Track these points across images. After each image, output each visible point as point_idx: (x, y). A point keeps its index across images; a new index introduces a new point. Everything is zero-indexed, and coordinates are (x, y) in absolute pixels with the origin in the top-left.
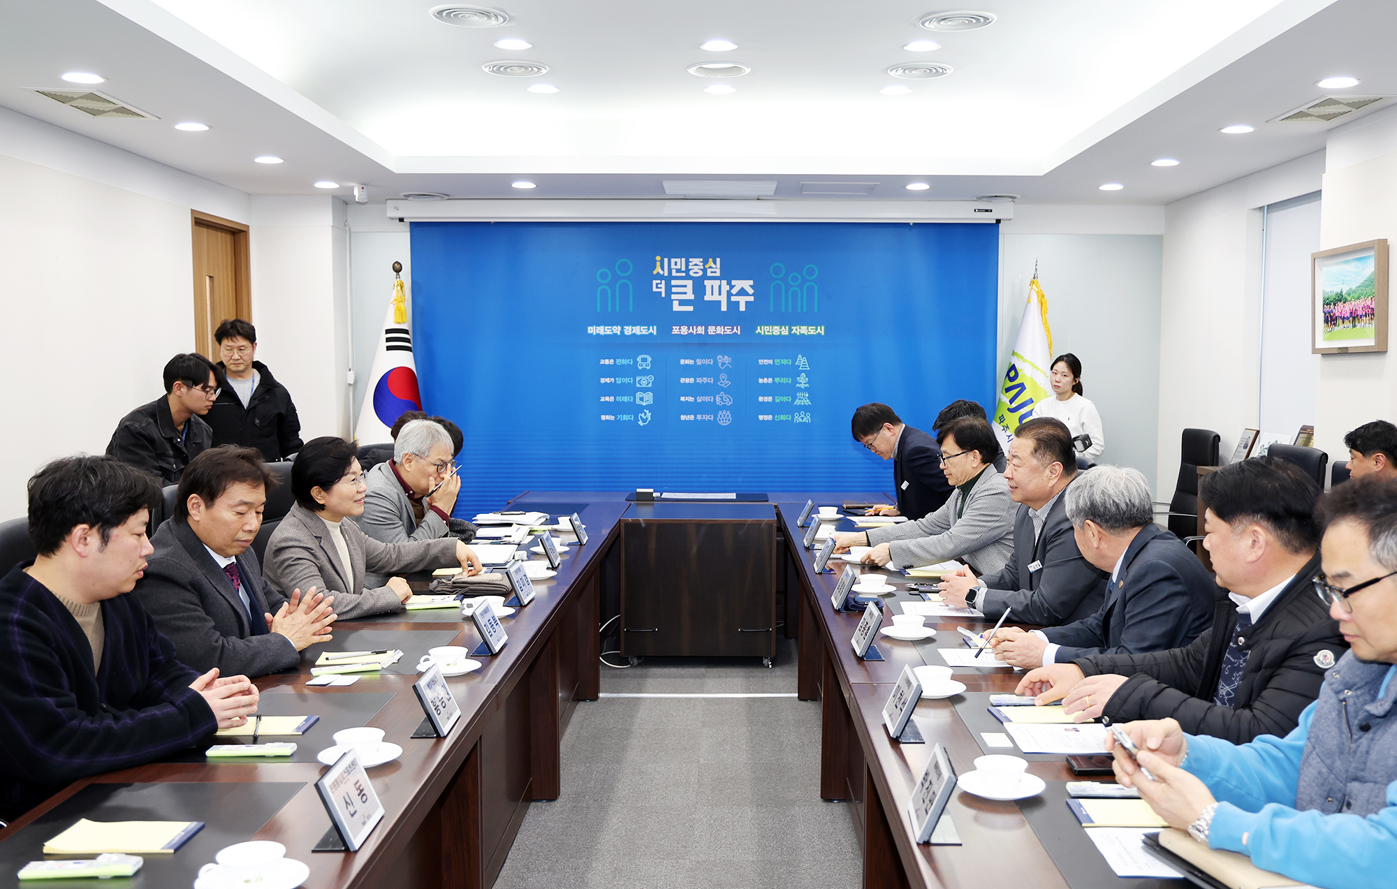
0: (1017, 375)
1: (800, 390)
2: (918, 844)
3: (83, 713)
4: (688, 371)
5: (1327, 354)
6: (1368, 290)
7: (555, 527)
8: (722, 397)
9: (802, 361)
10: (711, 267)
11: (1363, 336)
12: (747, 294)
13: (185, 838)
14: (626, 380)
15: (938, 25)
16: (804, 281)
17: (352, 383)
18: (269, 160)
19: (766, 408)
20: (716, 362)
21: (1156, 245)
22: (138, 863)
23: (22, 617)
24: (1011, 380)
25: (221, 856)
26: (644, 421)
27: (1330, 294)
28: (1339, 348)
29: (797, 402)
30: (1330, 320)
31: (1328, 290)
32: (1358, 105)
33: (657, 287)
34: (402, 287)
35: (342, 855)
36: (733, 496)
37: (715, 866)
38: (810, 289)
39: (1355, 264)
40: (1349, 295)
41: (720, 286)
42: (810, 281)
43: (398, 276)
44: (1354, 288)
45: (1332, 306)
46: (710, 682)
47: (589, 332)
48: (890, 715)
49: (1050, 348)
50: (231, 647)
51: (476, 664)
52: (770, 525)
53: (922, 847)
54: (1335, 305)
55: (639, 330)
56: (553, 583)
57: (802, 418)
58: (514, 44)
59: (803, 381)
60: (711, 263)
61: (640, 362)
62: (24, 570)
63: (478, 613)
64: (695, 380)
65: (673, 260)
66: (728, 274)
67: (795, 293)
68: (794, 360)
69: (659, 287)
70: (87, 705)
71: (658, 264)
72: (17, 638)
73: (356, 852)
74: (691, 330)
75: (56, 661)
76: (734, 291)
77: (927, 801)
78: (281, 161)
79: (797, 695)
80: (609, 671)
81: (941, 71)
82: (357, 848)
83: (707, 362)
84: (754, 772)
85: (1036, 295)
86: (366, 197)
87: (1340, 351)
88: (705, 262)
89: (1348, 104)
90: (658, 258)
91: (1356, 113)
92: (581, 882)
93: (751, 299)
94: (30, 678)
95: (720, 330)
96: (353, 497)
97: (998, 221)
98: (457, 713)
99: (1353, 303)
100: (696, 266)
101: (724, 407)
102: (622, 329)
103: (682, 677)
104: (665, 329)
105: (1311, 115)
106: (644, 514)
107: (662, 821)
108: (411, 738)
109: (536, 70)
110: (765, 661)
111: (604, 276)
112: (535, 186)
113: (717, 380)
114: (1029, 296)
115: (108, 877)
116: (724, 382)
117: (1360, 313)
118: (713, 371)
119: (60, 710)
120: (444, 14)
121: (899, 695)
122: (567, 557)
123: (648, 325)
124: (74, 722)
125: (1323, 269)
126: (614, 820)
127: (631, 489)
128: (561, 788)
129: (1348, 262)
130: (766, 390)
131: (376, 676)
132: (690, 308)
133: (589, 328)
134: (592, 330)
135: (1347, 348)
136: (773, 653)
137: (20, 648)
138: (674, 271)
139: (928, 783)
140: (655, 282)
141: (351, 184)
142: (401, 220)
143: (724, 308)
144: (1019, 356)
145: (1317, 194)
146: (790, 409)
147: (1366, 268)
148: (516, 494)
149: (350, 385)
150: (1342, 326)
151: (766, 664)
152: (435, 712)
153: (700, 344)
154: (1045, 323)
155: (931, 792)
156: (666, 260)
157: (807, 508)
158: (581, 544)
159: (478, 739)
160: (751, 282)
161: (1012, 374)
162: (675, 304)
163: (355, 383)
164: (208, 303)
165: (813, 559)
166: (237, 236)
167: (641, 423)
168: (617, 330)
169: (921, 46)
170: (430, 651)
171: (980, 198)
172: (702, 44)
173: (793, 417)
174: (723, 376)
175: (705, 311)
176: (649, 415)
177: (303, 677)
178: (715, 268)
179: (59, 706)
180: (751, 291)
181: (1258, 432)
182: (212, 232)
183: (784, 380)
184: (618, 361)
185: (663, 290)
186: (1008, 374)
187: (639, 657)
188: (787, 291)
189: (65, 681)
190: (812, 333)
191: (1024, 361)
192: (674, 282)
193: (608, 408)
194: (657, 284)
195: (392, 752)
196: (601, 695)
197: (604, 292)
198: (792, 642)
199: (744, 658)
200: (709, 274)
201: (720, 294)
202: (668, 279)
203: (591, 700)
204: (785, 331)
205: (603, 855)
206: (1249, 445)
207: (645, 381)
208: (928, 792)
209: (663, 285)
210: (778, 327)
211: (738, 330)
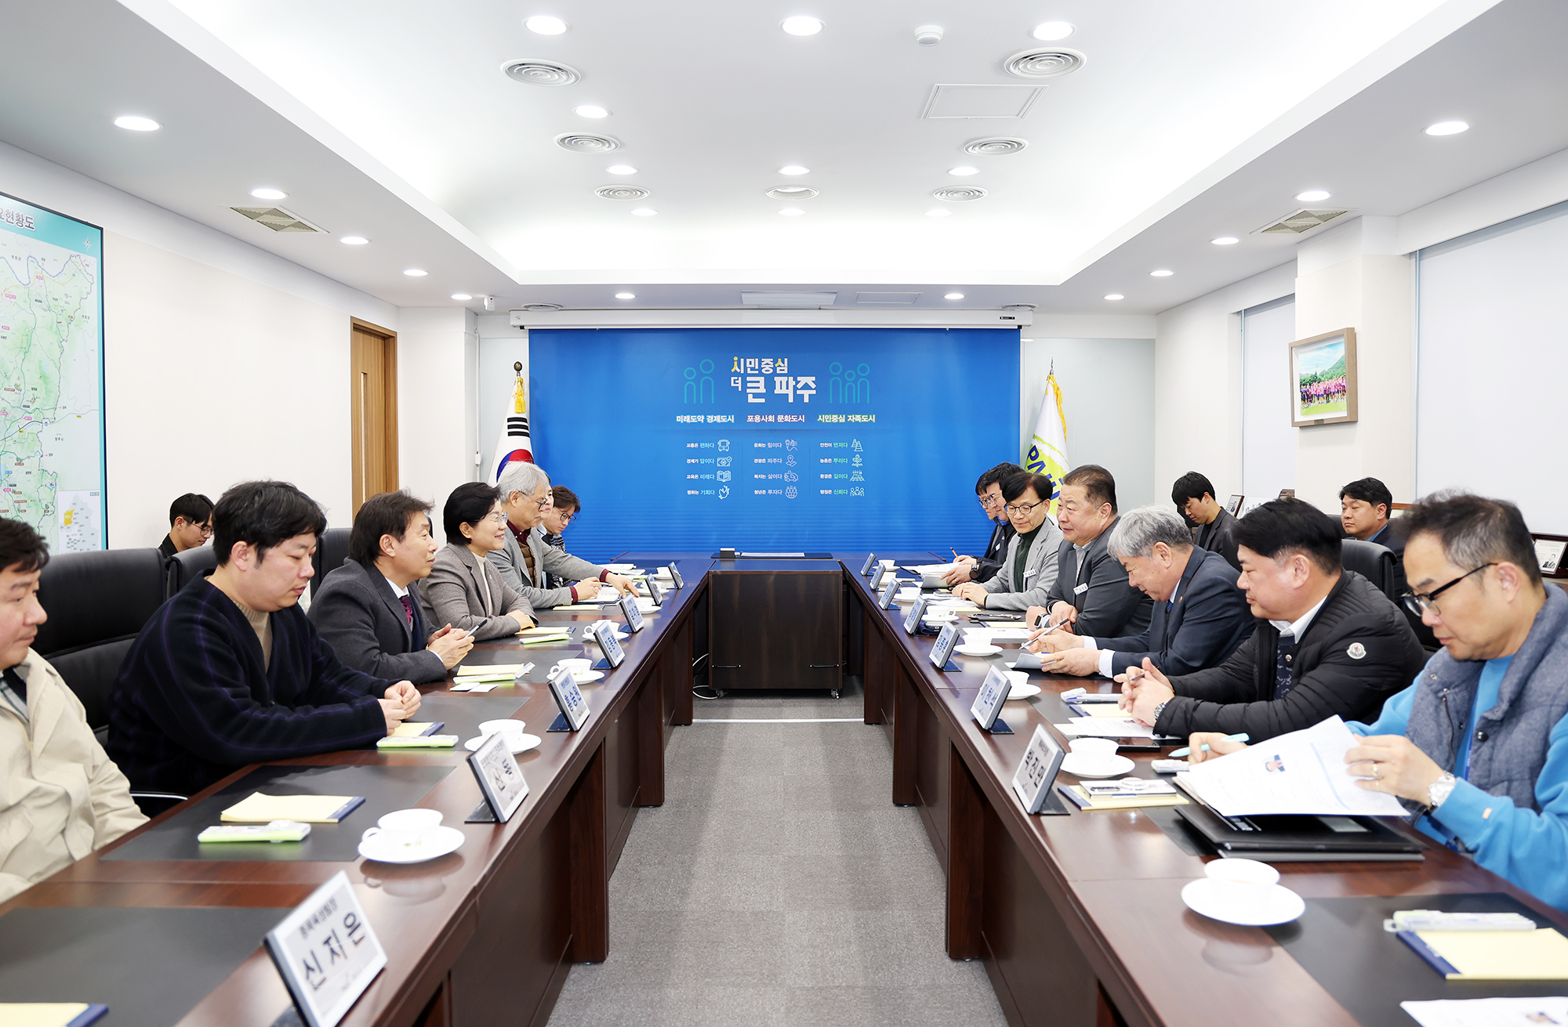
0: (1037, 455)
1: (855, 468)
2: (1029, 814)
3: (257, 704)
4: (761, 453)
5: (1304, 427)
6: (1339, 371)
7: (655, 575)
8: (789, 475)
9: (856, 444)
10: (780, 366)
11: (1337, 409)
12: (810, 388)
13: (348, 810)
14: (709, 461)
15: (979, 151)
16: (858, 377)
17: (479, 463)
18: (416, 273)
19: (827, 484)
20: (784, 445)
21: (1148, 348)
22: (306, 829)
23: (205, 618)
24: (1033, 459)
25: (382, 821)
26: (724, 495)
27: (1306, 376)
28: (1316, 421)
29: (853, 479)
30: (1307, 398)
31: (1304, 373)
32: (1326, 218)
33: (735, 383)
34: (521, 383)
35: (492, 826)
36: (802, 555)
37: (804, 860)
38: (863, 384)
39: (1327, 350)
40: (1323, 376)
41: (787, 382)
42: (863, 377)
43: (519, 374)
44: (1326, 370)
45: (1308, 387)
46: (787, 710)
47: (678, 420)
48: (980, 711)
49: (1064, 432)
50: (385, 661)
51: (600, 675)
52: (836, 575)
53: (1033, 817)
54: (1310, 385)
55: (719, 419)
56: (658, 617)
57: (857, 492)
58: (622, 170)
59: (857, 461)
60: (780, 362)
61: (720, 445)
62: (205, 578)
63: (599, 632)
64: (767, 460)
65: (748, 361)
66: (793, 372)
67: (850, 387)
68: (850, 444)
69: (736, 383)
70: (258, 694)
71: (736, 363)
72: (201, 635)
73: (506, 823)
74: (763, 419)
75: (234, 657)
76: (799, 386)
77: (1035, 776)
78: (426, 273)
79: (863, 720)
80: (700, 703)
81: (977, 193)
82: (506, 820)
83: (776, 445)
84: (832, 783)
85: (1052, 388)
86: (493, 306)
87: (1317, 423)
88: (775, 362)
89: (1319, 217)
90: (736, 358)
91: (1324, 225)
92: (688, 874)
93: (814, 392)
94: (210, 668)
95: (787, 418)
96: (496, 532)
97: (1020, 327)
98: (587, 712)
99: (1327, 382)
100: (767, 364)
101: (792, 484)
102: (706, 417)
103: (763, 706)
104: (741, 418)
105: (1287, 227)
106: (727, 567)
107: (755, 823)
108: (548, 732)
109: (639, 193)
110: (833, 693)
111: (690, 374)
112: (634, 297)
113: (785, 460)
114: (1047, 389)
115: (279, 841)
116: (791, 462)
117: (1332, 390)
118: (782, 453)
119: (233, 700)
120: (566, 141)
121: (988, 692)
122: (667, 598)
123: (728, 414)
124: (247, 711)
125: (1299, 356)
126: (713, 822)
127: (715, 549)
128: (666, 796)
129: (1321, 348)
130: (827, 468)
131: (512, 684)
132: (763, 400)
133: (678, 417)
134: (679, 419)
135: (1323, 420)
136: (840, 686)
137: (203, 643)
138: (749, 369)
139: (1034, 760)
140: (733, 379)
141: (482, 296)
142: (522, 327)
143: (791, 400)
144: (1039, 439)
145: (1293, 295)
146: (847, 484)
147: (1339, 352)
148: (616, 553)
149: (477, 465)
150: (1317, 402)
151: (834, 696)
152: (568, 708)
153: (770, 430)
154: (1060, 411)
155: (1039, 767)
156: (742, 360)
157: (869, 560)
158: (678, 588)
159: (602, 740)
160: (814, 379)
161: (1034, 454)
162: (750, 396)
163: (482, 463)
164: (363, 395)
165: (878, 599)
166: (387, 340)
167: (721, 497)
168: (701, 418)
169: (963, 171)
170: (559, 662)
171: (1005, 308)
172: (780, 168)
173: (849, 491)
174: (791, 457)
175: (776, 404)
176: (728, 490)
177: (449, 684)
178: (783, 366)
179: (235, 696)
180: (813, 386)
181: (1243, 497)
182: (367, 337)
183: (841, 461)
184: (701, 445)
185: (740, 385)
186: (1030, 454)
187: (724, 690)
188: (844, 386)
189: (241, 675)
190: (865, 420)
191: (1043, 442)
192: (748, 379)
193: (694, 485)
194: (735, 380)
195: (533, 741)
196: (694, 720)
197: (690, 386)
198: (854, 677)
199: (815, 691)
200: (778, 372)
201: (787, 389)
202: (744, 376)
203: (685, 725)
204: (842, 420)
205: (706, 851)
206: (1236, 508)
207: (724, 462)
208: (1035, 769)
209: (740, 381)
210: (836, 416)
211: (802, 419)
